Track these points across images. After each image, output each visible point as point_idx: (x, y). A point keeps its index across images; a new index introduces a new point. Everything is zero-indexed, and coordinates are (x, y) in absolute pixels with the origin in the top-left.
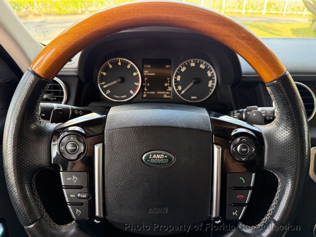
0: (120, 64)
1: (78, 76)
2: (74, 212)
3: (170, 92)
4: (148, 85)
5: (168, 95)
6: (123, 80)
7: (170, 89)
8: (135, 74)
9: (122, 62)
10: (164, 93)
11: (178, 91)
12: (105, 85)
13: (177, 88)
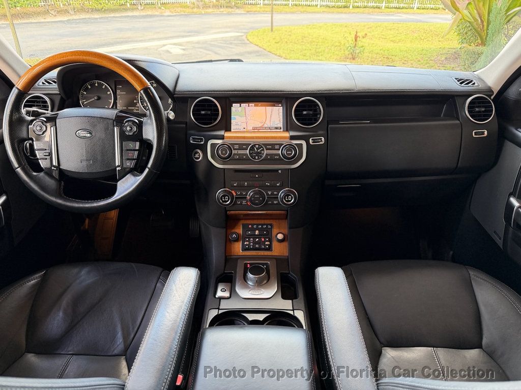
0: (96, 85)
1: (60, 94)
2: (42, 163)
3: (138, 107)
4: (121, 101)
5: (137, 110)
6: (99, 98)
7: (138, 105)
8: (109, 93)
9: (98, 83)
10: (134, 108)
11: (143, 107)
12: (85, 101)
13: (142, 104)
